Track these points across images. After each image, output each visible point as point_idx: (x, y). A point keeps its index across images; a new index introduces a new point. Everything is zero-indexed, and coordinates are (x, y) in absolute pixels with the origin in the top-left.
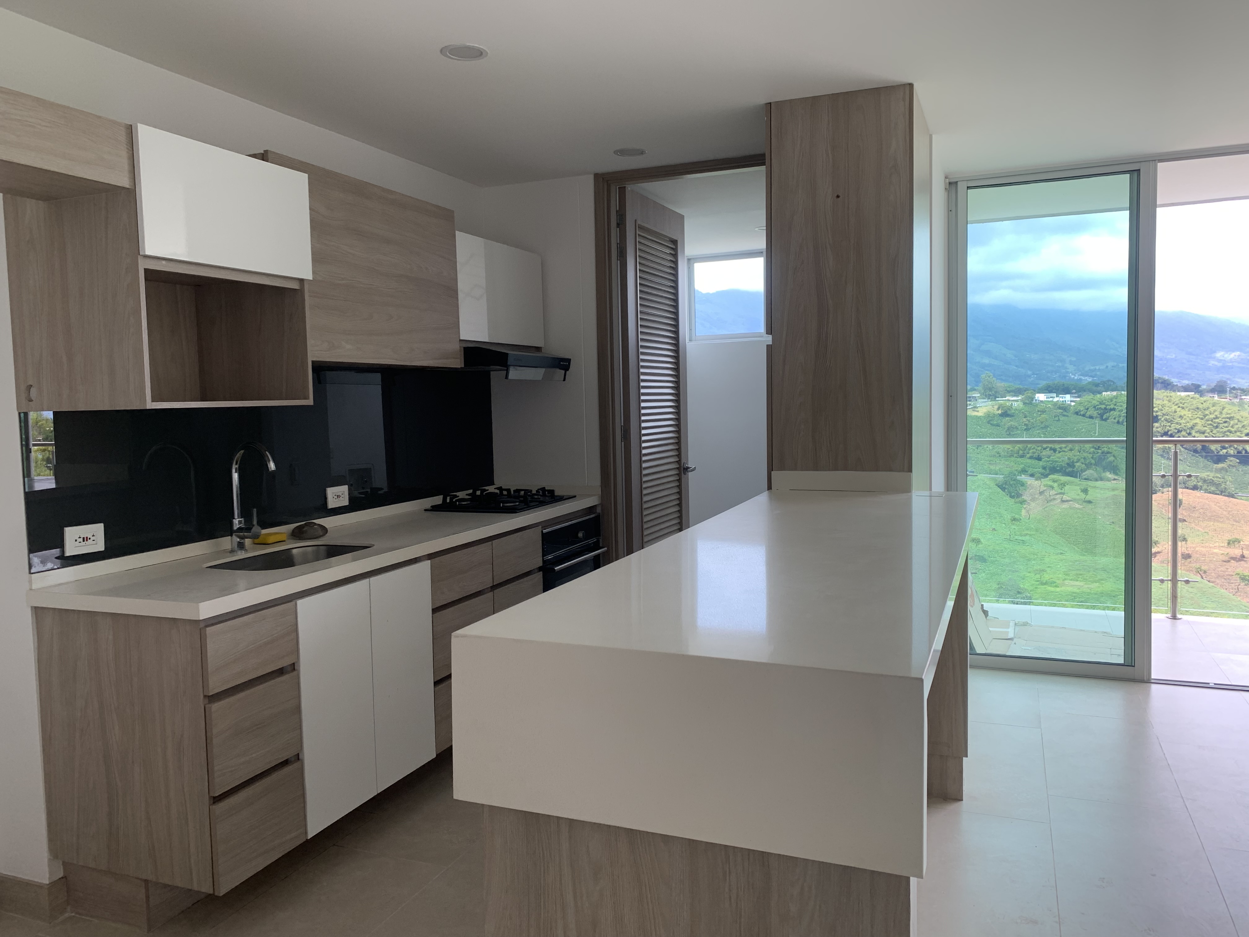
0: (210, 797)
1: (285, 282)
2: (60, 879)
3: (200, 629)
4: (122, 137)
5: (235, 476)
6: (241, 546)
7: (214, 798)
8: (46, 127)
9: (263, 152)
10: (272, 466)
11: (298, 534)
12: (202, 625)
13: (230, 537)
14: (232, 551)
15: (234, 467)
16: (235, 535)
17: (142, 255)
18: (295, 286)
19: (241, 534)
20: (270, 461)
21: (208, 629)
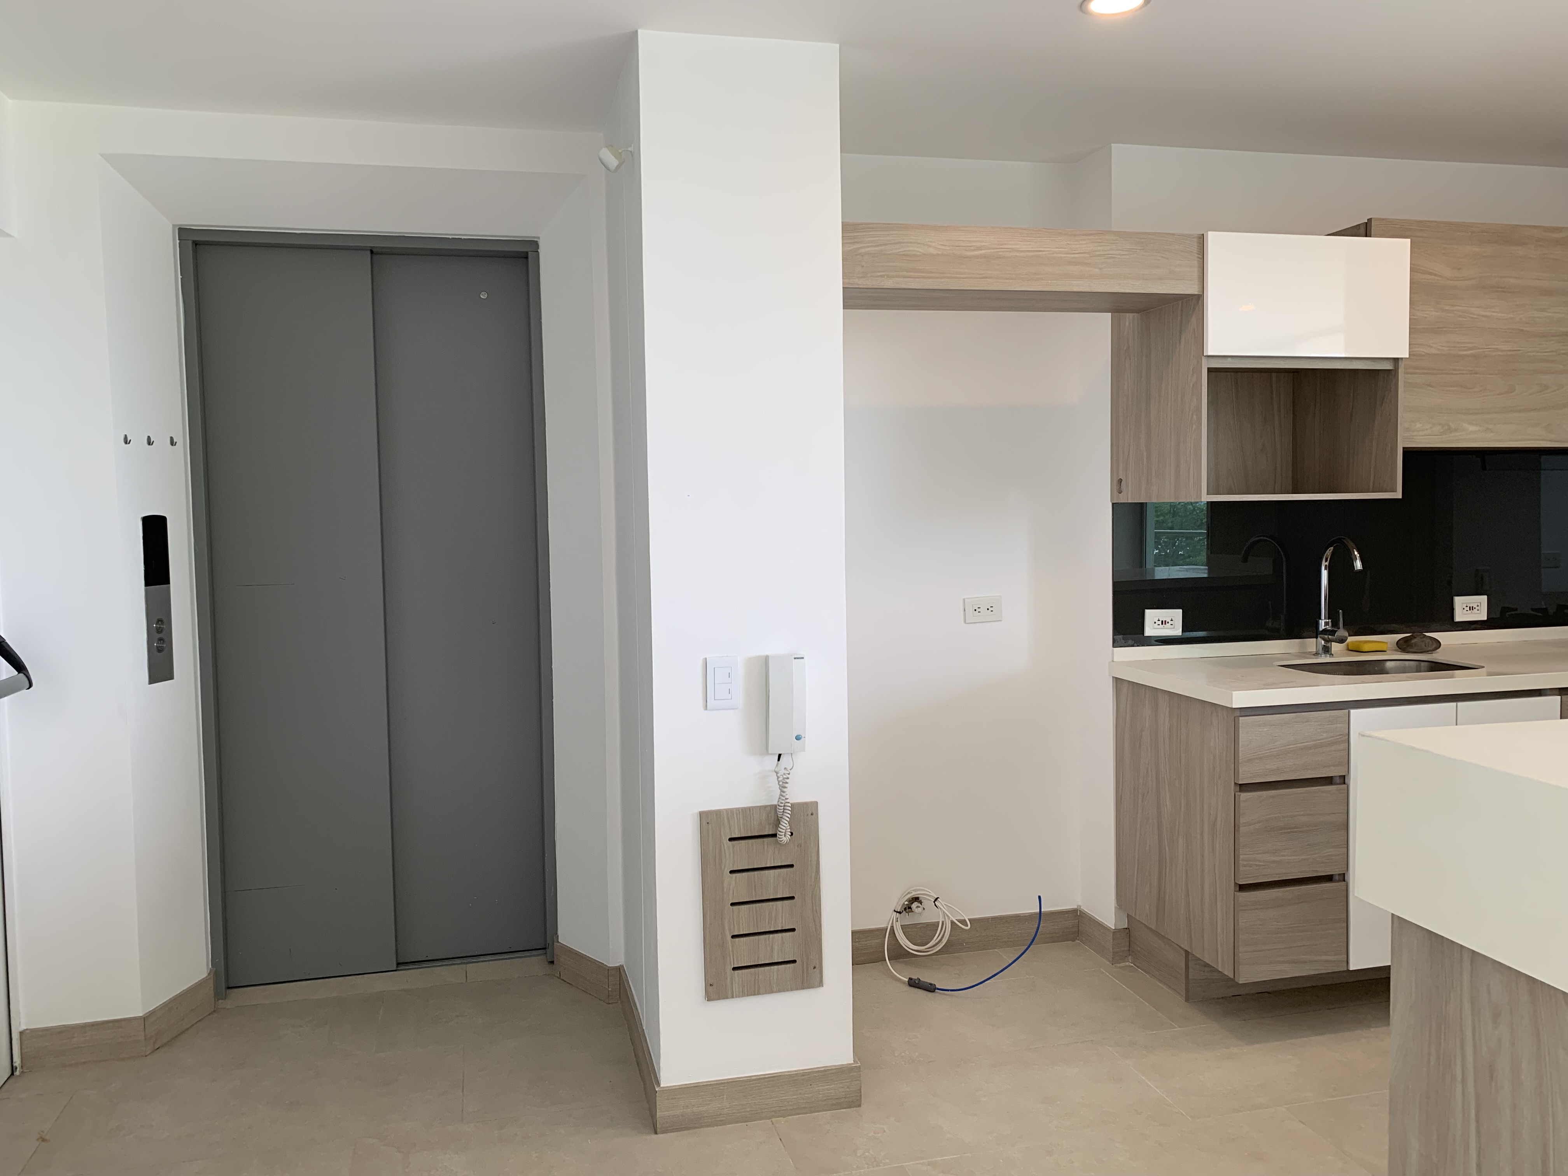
0: (1235, 883)
1: (1373, 363)
2: (1124, 928)
3: (1235, 717)
4: (1195, 248)
5: (1325, 574)
6: (1327, 650)
7: (1240, 885)
8: (1125, 255)
9: (1366, 221)
10: (1358, 565)
11: (1402, 646)
12: (1237, 713)
13: (1315, 639)
14: (1317, 654)
15: (1324, 564)
16: (1321, 637)
17: (1205, 356)
18: (1388, 366)
19: (1326, 636)
20: (1357, 559)
21: (1240, 718)
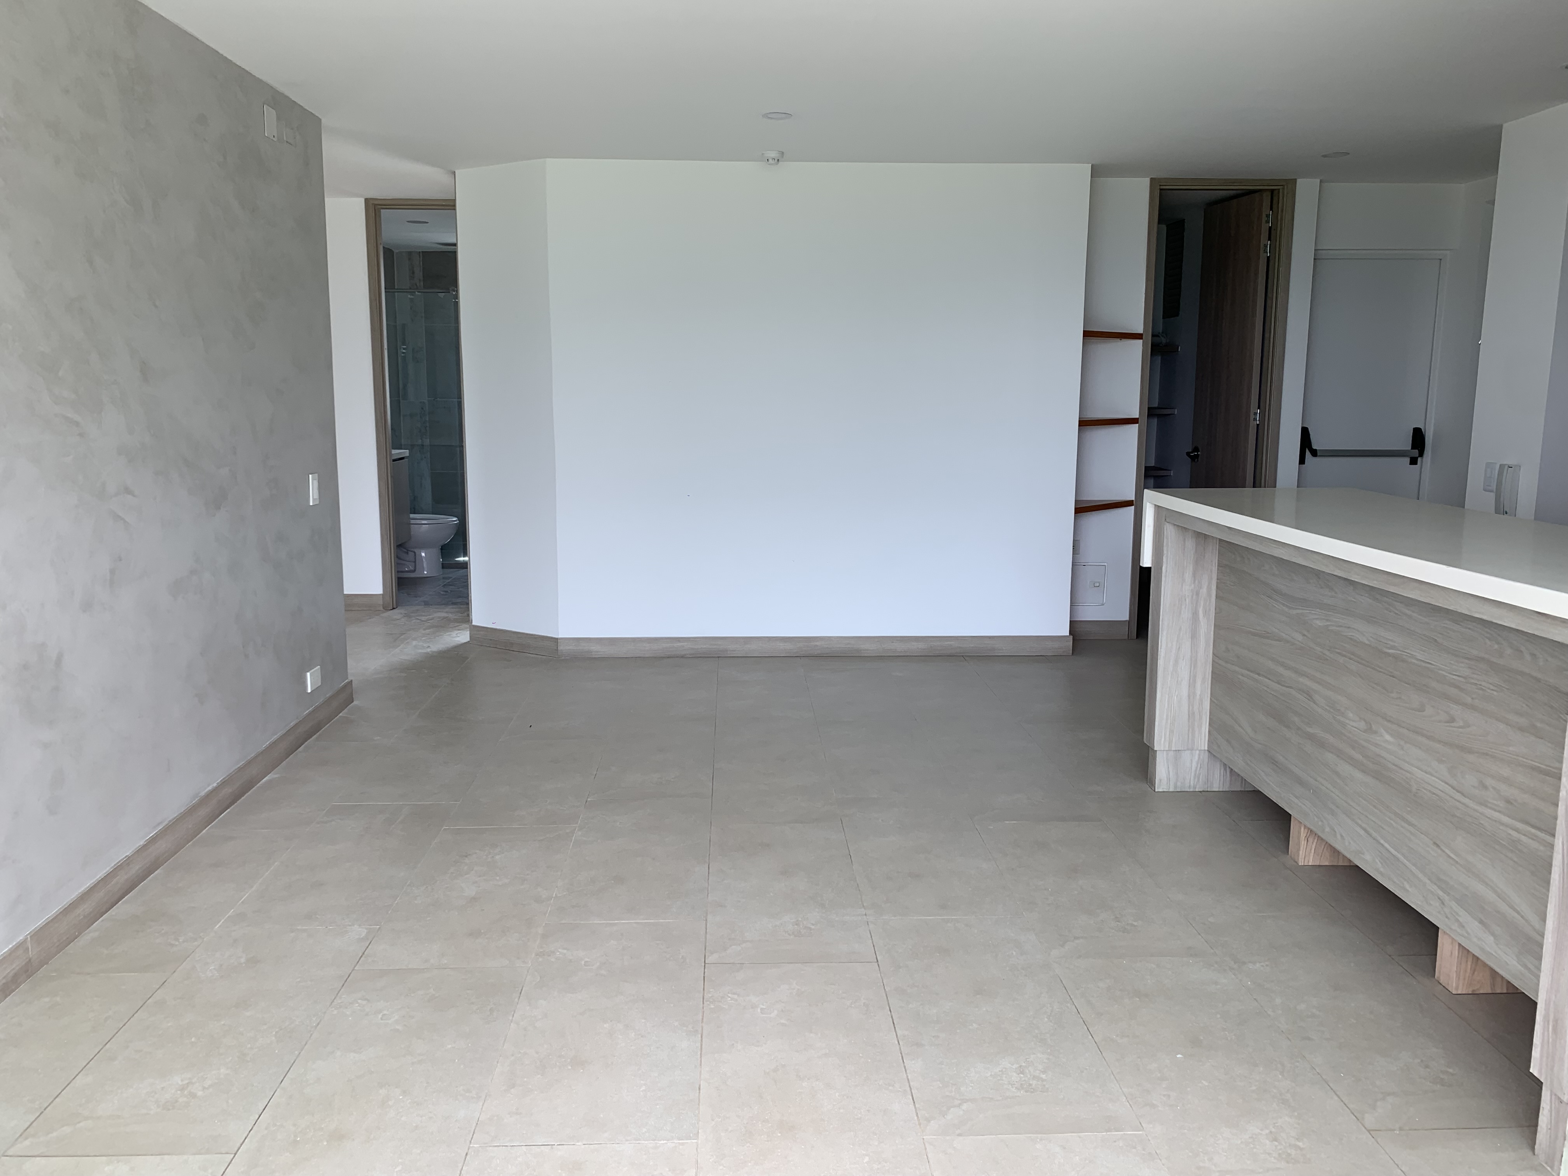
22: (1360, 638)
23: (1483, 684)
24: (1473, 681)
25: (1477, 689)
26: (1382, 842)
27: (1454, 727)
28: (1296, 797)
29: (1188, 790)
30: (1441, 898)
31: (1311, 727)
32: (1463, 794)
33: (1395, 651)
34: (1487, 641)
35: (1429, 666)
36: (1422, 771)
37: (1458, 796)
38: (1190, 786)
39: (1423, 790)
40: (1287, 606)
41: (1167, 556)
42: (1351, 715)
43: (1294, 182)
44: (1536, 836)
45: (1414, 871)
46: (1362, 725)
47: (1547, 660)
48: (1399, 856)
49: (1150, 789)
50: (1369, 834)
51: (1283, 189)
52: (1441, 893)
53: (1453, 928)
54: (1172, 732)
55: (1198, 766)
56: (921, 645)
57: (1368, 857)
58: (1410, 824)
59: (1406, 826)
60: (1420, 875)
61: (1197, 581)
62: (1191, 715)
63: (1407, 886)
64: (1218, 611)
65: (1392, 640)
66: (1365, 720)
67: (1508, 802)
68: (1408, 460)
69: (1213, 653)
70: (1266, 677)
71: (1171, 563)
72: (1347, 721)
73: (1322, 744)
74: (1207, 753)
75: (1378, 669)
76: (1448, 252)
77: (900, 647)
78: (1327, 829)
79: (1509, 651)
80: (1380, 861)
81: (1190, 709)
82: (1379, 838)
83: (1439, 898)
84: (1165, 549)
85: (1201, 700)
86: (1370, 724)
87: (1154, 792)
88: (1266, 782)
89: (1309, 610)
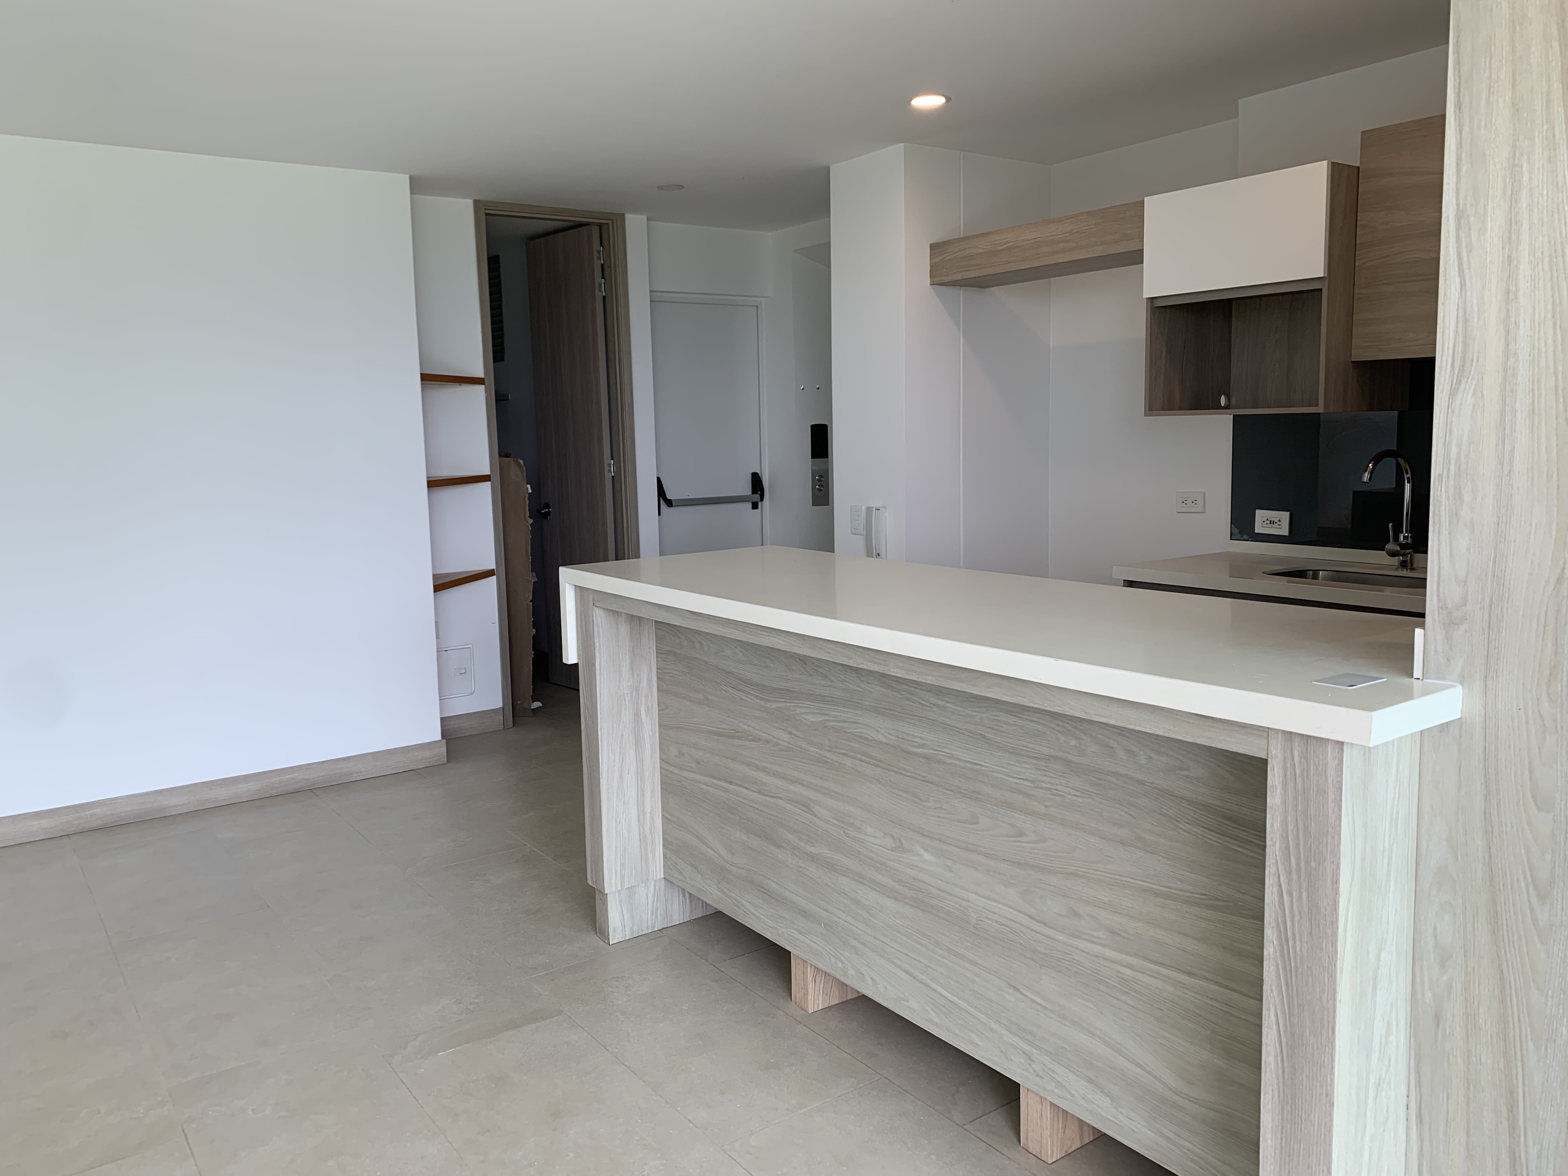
22: (873, 736)
23: (1059, 788)
24: (1045, 785)
25: (1050, 794)
26: (934, 985)
27: (1023, 842)
28: (800, 932)
29: (647, 932)
30: (1027, 1052)
31: (814, 846)
32: (1045, 925)
33: (927, 751)
34: (1059, 735)
35: (979, 767)
36: (984, 898)
37: (1038, 927)
38: (648, 926)
39: (986, 921)
40: (762, 699)
41: (600, 649)
42: (869, 830)
43: (622, 216)
44: (1158, 974)
45: (983, 1021)
46: (888, 842)
47: (1151, 758)
48: (960, 1002)
49: (602, 943)
50: (913, 977)
51: (613, 223)
52: (1026, 1047)
53: (1049, 1088)
54: (623, 865)
55: (654, 899)
56: (253, 786)
57: (914, 1004)
58: (972, 962)
59: (967, 965)
60: (994, 1026)
61: (635, 676)
62: (642, 840)
63: (977, 1040)
64: (663, 708)
65: (921, 738)
66: (892, 836)
67: (1113, 932)
68: (750, 505)
69: (660, 759)
70: (741, 786)
71: (605, 656)
72: (865, 838)
73: (832, 867)
74: (663, 881)
75: (904, 772)
76: (763, 299)
77: (223, 795)
78: (852, 972)
79: (1093, 748)
80: (932, 1009)
81: (641, 832)
82: (928, 981)
83: (1024, 1053)
84: (596, 640)
85: (652, 819)
86: (900, 841)
87: (607, 945)
88: (755, 915)
89: (796, 703)
